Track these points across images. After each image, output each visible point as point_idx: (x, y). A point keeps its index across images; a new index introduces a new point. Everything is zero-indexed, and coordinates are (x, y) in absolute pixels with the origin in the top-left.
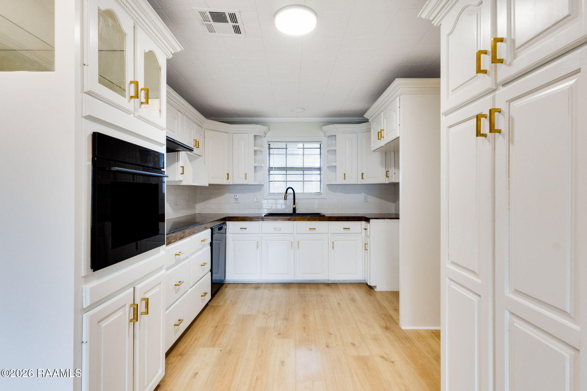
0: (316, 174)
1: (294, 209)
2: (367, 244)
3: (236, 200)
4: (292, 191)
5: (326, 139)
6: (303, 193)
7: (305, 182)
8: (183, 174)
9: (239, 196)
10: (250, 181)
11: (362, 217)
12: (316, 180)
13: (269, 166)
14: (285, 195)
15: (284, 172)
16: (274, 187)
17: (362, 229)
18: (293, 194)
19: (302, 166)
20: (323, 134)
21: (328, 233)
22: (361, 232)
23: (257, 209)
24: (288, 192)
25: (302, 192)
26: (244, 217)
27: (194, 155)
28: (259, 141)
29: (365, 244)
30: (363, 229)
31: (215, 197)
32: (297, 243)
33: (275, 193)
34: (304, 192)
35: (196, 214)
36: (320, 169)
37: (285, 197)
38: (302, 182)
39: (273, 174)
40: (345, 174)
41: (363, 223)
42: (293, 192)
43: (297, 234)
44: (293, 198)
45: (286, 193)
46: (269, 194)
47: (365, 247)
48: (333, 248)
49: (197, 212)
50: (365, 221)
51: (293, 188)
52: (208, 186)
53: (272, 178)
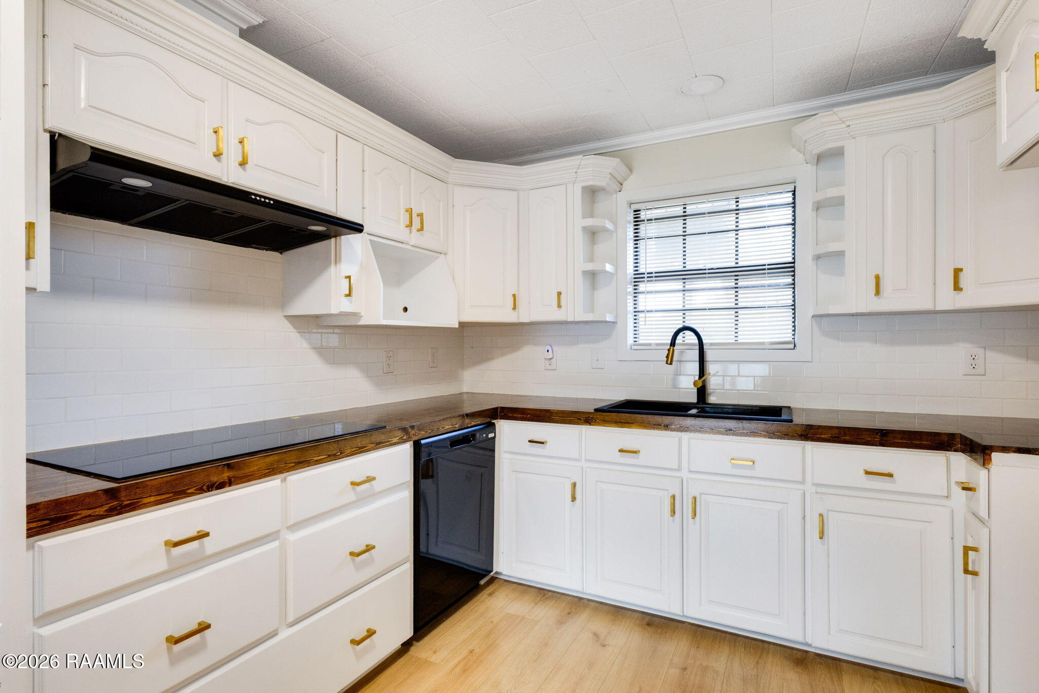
0: (777, 286)
1: (702, 392)
2: (975, 549)
3: (547, 362)
4: (696, 338)
5: (810, 169)
6: (736, 343)
7: (740, 311)
8: (349, 295)
9: (560, 352)
10: (574, 311)
11: (952, 436)
12: (779, 302)
13: (637, 270)
14: (669, 350)
15: (678, 285)
16: (647, 327)
17: (953, 485)
18: (698, 347)
19: (733, 265)
20: (801, 155)
21: (803, 482)
22: (946, 495)
23: (600, 386)
24: (677, 342)
25: (733, 341)
26: (541, 410)
27: (413, 249)
28: (603, 205)
29: (966, 549)
30: (957, 483)
31: (503, 355)
32: (690, 501)
33: (650, 345)
34: (739, 341)
35: (461, 394)
36: (790, 268)
37: (667, 357)
38: (733, 312)
39: (644, 293)
40: (877, 278)
41: (960, 462)
42: (697, 341)
43: (690, 471)
44: (697, 359)
45: (673, 343)
46: (634, 347)
47: (966, 563)
48: (821, 538)
49: (465, 390)
50: (963, 451)
51: (698, 330)
52: (457, 326)
53: (644, 302)
